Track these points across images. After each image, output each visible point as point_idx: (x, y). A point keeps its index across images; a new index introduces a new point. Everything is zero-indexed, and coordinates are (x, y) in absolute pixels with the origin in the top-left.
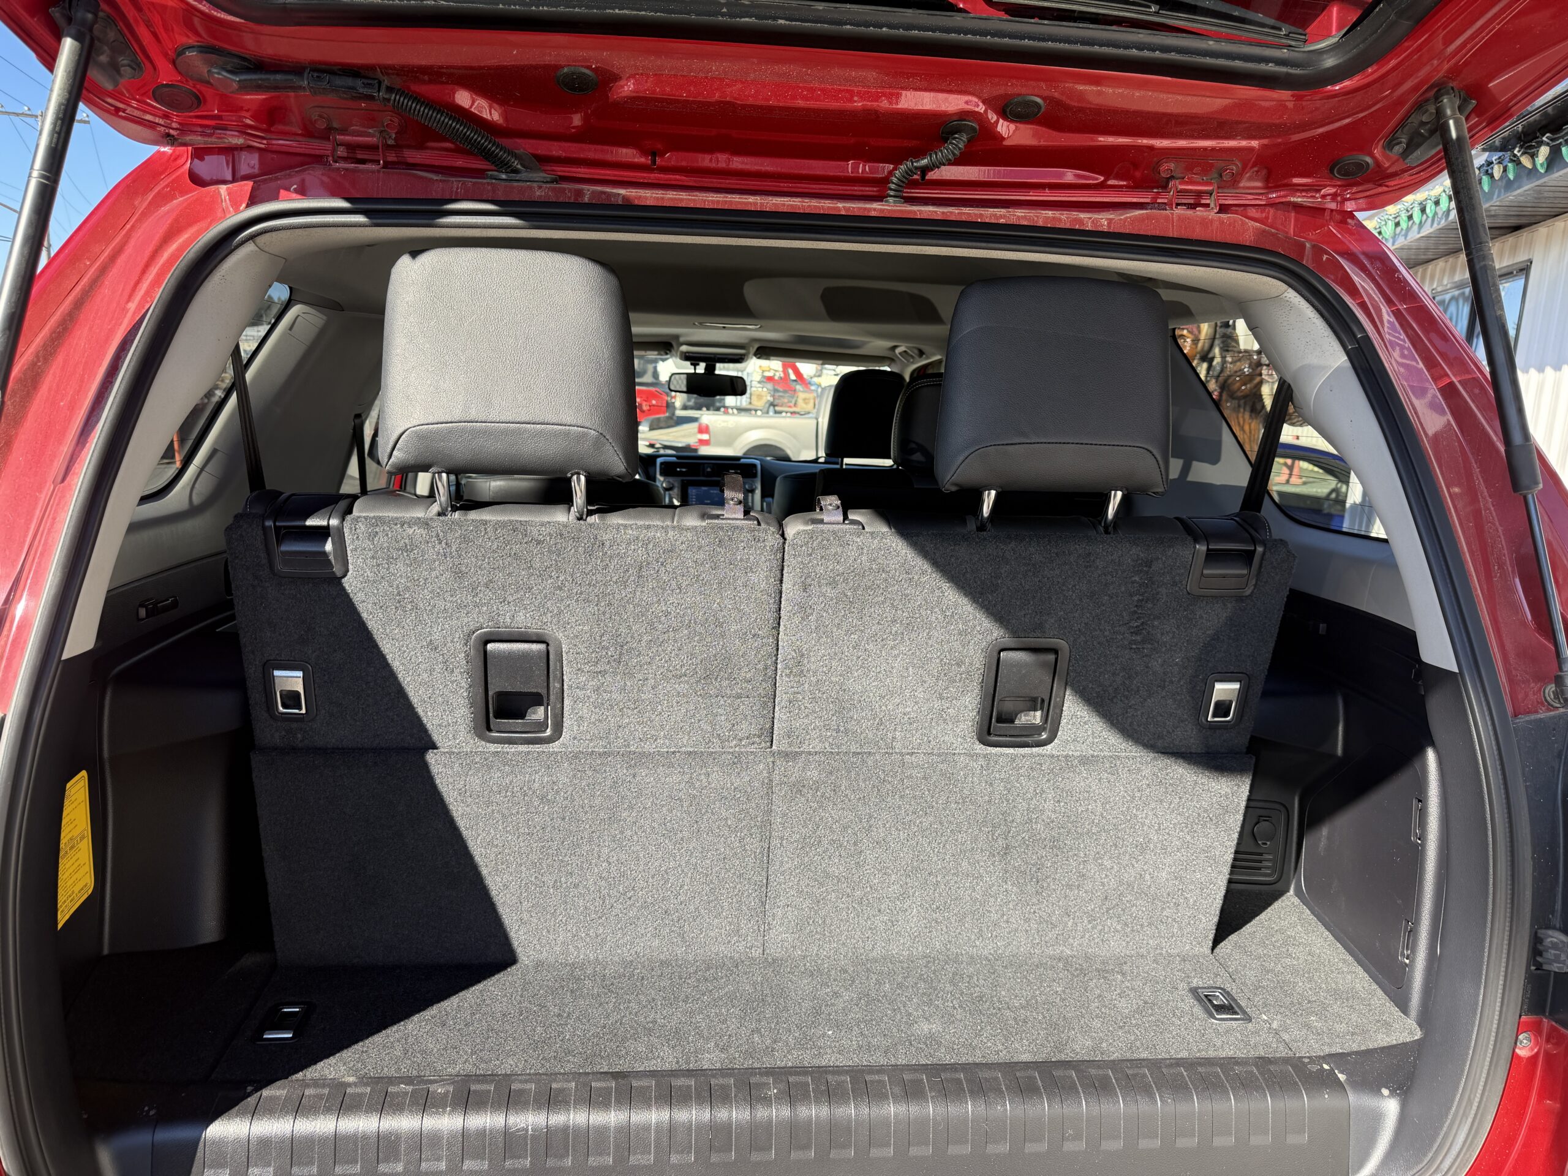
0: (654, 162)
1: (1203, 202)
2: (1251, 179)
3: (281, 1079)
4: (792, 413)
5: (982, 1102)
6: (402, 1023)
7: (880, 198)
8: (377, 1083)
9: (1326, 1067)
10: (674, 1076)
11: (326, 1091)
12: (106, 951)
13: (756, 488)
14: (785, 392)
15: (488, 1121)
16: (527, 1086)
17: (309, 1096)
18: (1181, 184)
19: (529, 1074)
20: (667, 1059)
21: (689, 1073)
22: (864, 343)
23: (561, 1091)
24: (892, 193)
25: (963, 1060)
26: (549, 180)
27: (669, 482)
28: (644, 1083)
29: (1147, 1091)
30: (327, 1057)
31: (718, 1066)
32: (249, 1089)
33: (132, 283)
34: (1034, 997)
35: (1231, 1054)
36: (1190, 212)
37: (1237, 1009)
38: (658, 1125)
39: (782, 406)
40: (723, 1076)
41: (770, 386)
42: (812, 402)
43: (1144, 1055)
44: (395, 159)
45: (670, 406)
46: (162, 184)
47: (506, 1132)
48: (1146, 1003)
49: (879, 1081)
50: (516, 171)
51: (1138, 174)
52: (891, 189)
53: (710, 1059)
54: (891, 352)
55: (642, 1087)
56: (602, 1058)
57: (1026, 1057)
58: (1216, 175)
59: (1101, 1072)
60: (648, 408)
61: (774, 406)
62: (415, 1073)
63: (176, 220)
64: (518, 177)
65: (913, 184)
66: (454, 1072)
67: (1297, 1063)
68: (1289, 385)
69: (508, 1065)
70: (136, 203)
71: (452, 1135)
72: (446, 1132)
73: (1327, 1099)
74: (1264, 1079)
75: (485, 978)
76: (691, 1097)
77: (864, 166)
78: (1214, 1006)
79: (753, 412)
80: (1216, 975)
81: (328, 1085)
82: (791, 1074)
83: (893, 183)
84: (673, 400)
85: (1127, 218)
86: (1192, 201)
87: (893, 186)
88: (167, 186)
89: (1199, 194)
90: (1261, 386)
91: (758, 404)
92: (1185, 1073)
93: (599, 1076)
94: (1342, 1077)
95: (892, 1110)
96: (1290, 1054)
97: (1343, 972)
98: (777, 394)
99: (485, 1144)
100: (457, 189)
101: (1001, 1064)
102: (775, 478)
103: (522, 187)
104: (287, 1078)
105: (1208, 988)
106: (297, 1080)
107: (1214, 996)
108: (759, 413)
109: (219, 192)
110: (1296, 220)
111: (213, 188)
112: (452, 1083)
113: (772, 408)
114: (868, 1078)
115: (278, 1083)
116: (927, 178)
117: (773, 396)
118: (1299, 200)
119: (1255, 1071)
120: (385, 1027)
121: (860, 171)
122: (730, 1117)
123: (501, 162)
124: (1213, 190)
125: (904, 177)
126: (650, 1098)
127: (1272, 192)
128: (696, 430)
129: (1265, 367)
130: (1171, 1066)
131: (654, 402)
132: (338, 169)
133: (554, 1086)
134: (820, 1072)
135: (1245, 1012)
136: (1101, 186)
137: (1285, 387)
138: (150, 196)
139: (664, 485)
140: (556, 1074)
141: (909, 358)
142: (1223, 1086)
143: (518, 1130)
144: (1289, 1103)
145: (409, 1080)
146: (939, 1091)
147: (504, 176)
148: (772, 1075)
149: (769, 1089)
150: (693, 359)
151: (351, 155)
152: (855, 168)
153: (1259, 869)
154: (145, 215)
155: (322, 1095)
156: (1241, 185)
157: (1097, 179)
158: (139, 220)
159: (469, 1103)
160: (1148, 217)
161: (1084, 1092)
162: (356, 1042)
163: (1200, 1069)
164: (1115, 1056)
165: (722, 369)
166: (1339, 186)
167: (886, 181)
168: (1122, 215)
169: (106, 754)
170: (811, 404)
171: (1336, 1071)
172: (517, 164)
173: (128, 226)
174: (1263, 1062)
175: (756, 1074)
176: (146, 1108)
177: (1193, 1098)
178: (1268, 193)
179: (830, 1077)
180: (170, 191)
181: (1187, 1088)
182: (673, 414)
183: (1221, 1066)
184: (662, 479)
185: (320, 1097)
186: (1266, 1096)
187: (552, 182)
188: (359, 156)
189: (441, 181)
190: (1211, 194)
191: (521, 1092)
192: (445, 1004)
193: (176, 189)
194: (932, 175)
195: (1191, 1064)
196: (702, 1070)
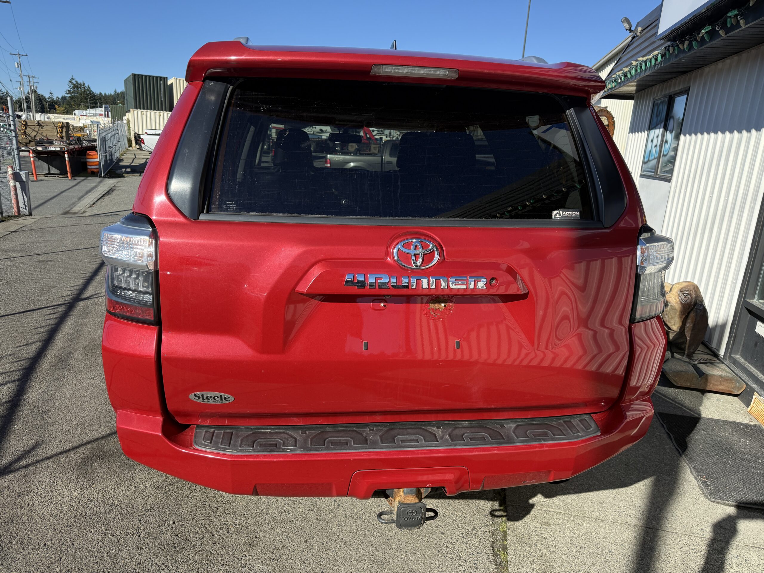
113: (358, 152)
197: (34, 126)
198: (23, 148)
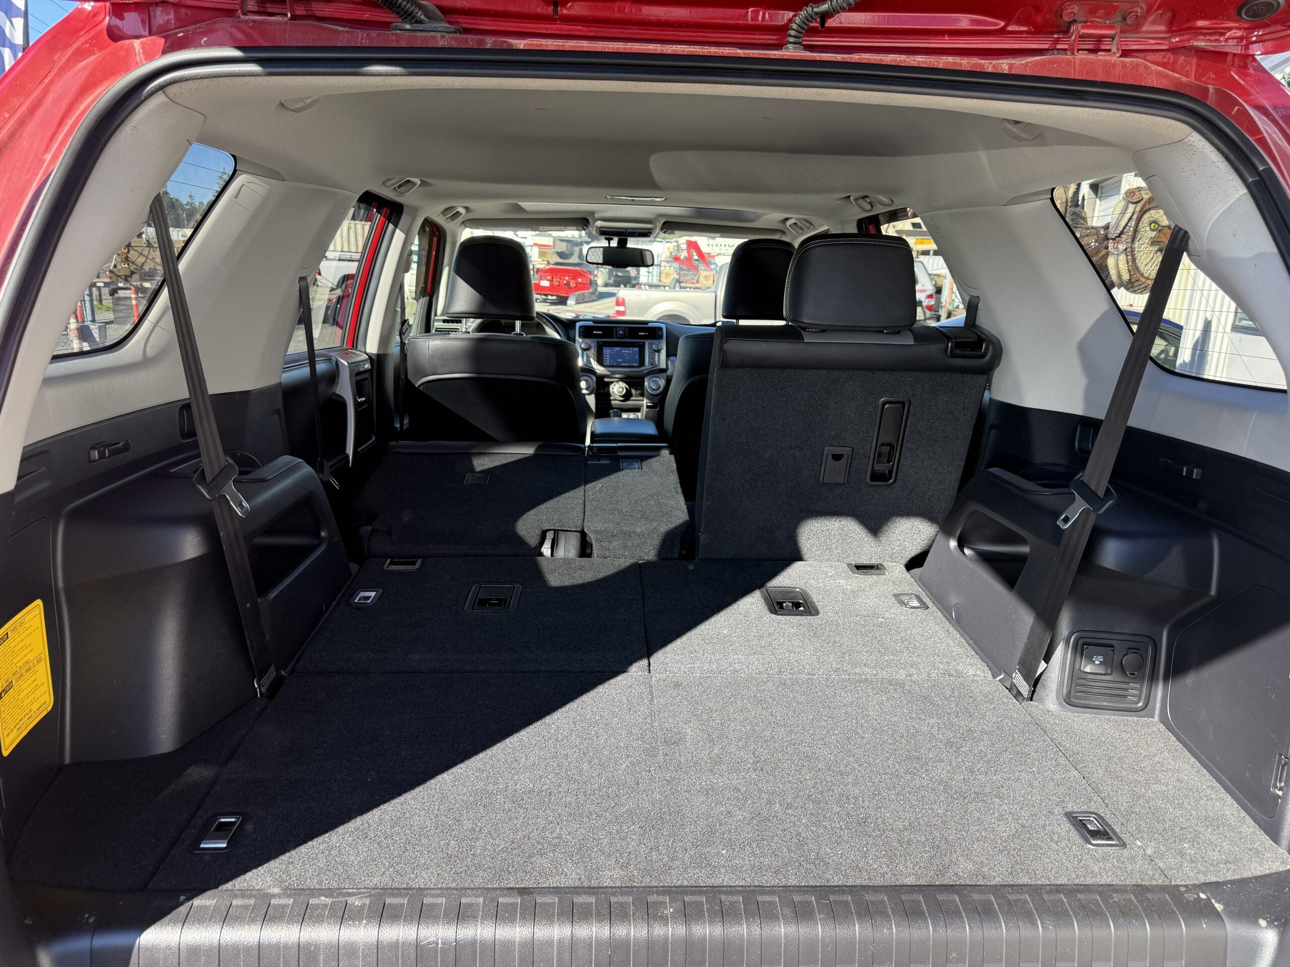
0: (556, 11)
1: (1103, 47)
2: (1154, 22)
3: (212, 889)
4: (694, 288)
5: (869, 924)
6: (327, 835)
7: (779, 46)
8: (299, 895)
9: (1203, 896)
10: (576, 893)
11: (252, 902)
12: (67, 760)
13: (662, 348)
14: (689, 270)
15: (401, 934)
16: (439, 900)
17: (237, 906)
18: (1083, 27)
19: (441, 889)
20: (571, 876)
21: (591, 890)
22: (759, 216)
23: (470, 905)
24: (791, 40)
25: (850, 882)
26: (452, 30)
27: (586, 343)
28: (547, 899)
29: (1028, 916)
30: (256, 867)
31: (618, 884)
32: (182, 898)
33: (49, 135)
34: (917, 819)
35: (1109, 881)
36: (1092, 57)
37: (1111, 835)
38: (560, 941)
39: (686, 283)
40: (622, 894)
41: (676, 265)
42: (712, 278)
43: (1025, 880)
44: (305, 13)
45: (592, 283)
46: (82, 40)
47: (418, 945)
48: (1023, 826)
49: (770, 902)
50: (420, 22)
51: (1039, 19)
52: (791, 36)
53: (610, 877)
54: (783, 225)
55: (545, 904)
56: (509, 873)
57: (910, 881)
58: (1119, 19)
59: (983, 897)
60: (575, 285)
61: (680, 282)
62: (335, 885)
63: (92, 73)
64: (421, 27)
65: (812, 32)
66: (371, 885)
67: (1174, 891)
68: (1186, 232)
69: (423, 879)
70: (56, 58)
71: (367, 946)
72: (361, 944)
73: (1204, 927)
74: (1143, 907)
75: (405, 791)
76: (592, 914)
77: (764, 14)
78: (1089, 831)
79: (662, 288)
80: (1090, 800)
81: (255, 896)
82: (686, 893)
83: (793, 29)
84: (596, 279)
85: (1028, 63)
86: (1091, 47)
87: (792, 33)
88: (86, 42)
89: (1099, 39)
90: (1107, 258)
91: (666, 281)
92: (1065, 900)
93: (506, 891)
94: (1219, 907)
95: (783, 930)
96: (1167, 882)
97: (1211, 799)
98: (682, 273)
99: (398, 955)
100: (362, 39)
101: (886, 886)
102: (678, 339)
103: (425, 37)
104: (217, 887)
105: (1083, 813)
106: (226, 890)
107: (1090, 820)
108: (667, 288)
109: (133, 47)
110: (1198, 65)
111: (127, 42)
112: (370, 896)
113: (678, 284)
114: (760, 898)
115: (209, 893)
116: (826, 25)
117: (679, 274)
118: (1203, 44)
119: (1133, 898)
120: (311, 838)
121: (760, 18)
122: (628, 935)
123: (405, 13)
124: (1116, 34)
125: (804, 23)
126: (553, 915)
127: (1175, 37)
128: (614, 303)
129: (1111, 241)
130: (1051, 892)
131: (580, 280)
132: (247, 21)
133: (464, 900)
134: (714, 891)
135: (1119, 839)
136: (1002, 32)
137: (1181, 234)
138: (69, 52)
139: (582, 346)
140: (466, 889)
141: (798, 230)
142: (1102, 914)
143: (429, 943)
144: (1168, 932)
145: (329, 892)
146: (827, 914)
147: (408, 27)
148: (669, 894)
149: (666, 909)
150: (607, 234)
151: (262, 9)
152: (756, 14)
153: (1125, 696)
154: (63, 69)
155: (248, 906)
156: (1144, 29)
157: (998, 24)
158: (58, 74)
159: (384, 917)
160: (1050, 62)
161: (967, 917)
162: (283, 852)
163: (1079, 896)
164: (998, 880)
165: (632, 243)
166: (1245, 29)
167: (784, 29)
168: (1023, 60)
169: (61, 584)
170: (711, 281)
171: (1213, 901)
172: (420, 15)
173: (47, 80)
174: (1141, 890)
175: (653, 893)
176: (87, 916)
177: (1073, 925)
178: (1170, 38)
179: (723, 897)
180: (89, 48)
181: (1068, 915)
182: (596, 290)
183: (1101, 894)
184: (580, 340)
185: (246, 907)
186: (1145, 924)
187: (455, 32)
188: (269, 10)
189: (346, 31)
190: (1113, 38)
191: (433, 906)
192: (368, 816)
193: (95, 44)
194: (831, 23)
195: (1071, 890)
196: (602, 888)
197: (142, 248)
198: (121, 285)
